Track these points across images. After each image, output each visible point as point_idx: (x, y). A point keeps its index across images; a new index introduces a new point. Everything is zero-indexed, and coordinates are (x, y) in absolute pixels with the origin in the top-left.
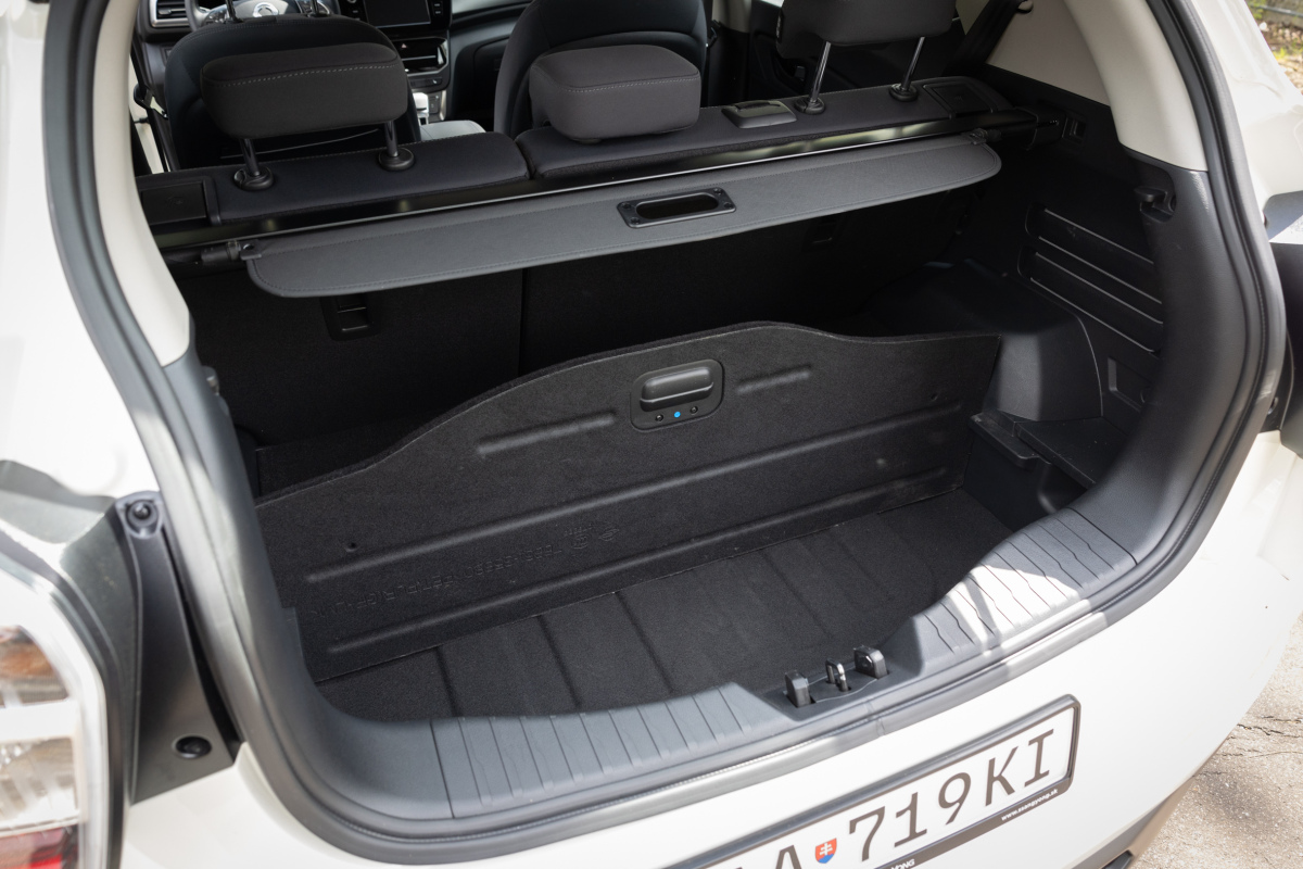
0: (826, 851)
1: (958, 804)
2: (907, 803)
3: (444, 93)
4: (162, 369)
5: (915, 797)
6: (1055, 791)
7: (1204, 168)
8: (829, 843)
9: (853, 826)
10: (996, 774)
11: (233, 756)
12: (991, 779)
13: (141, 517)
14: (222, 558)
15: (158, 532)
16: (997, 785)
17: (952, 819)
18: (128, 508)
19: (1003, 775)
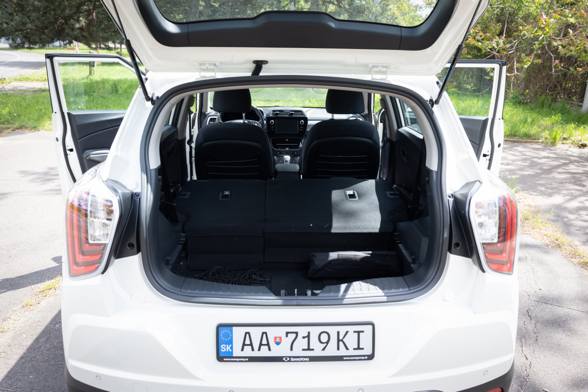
0: (278, 340)
1: (325, 344)
2: (306, 335)
3: (299, 158)
4: (150, 170)
5: (309, 333)
6: (366, 358)
7: (436, 170)
8: (279, 337)
9: (287, 333)
10: (341, 338)
11: (138, 253)
12: (339, 340)
13: (137, 196)
14: (148, 204)
15: (138, 199)
16: (341, 343)
17: (324, 349)
18: (135, 194)
19: (344, 340)
